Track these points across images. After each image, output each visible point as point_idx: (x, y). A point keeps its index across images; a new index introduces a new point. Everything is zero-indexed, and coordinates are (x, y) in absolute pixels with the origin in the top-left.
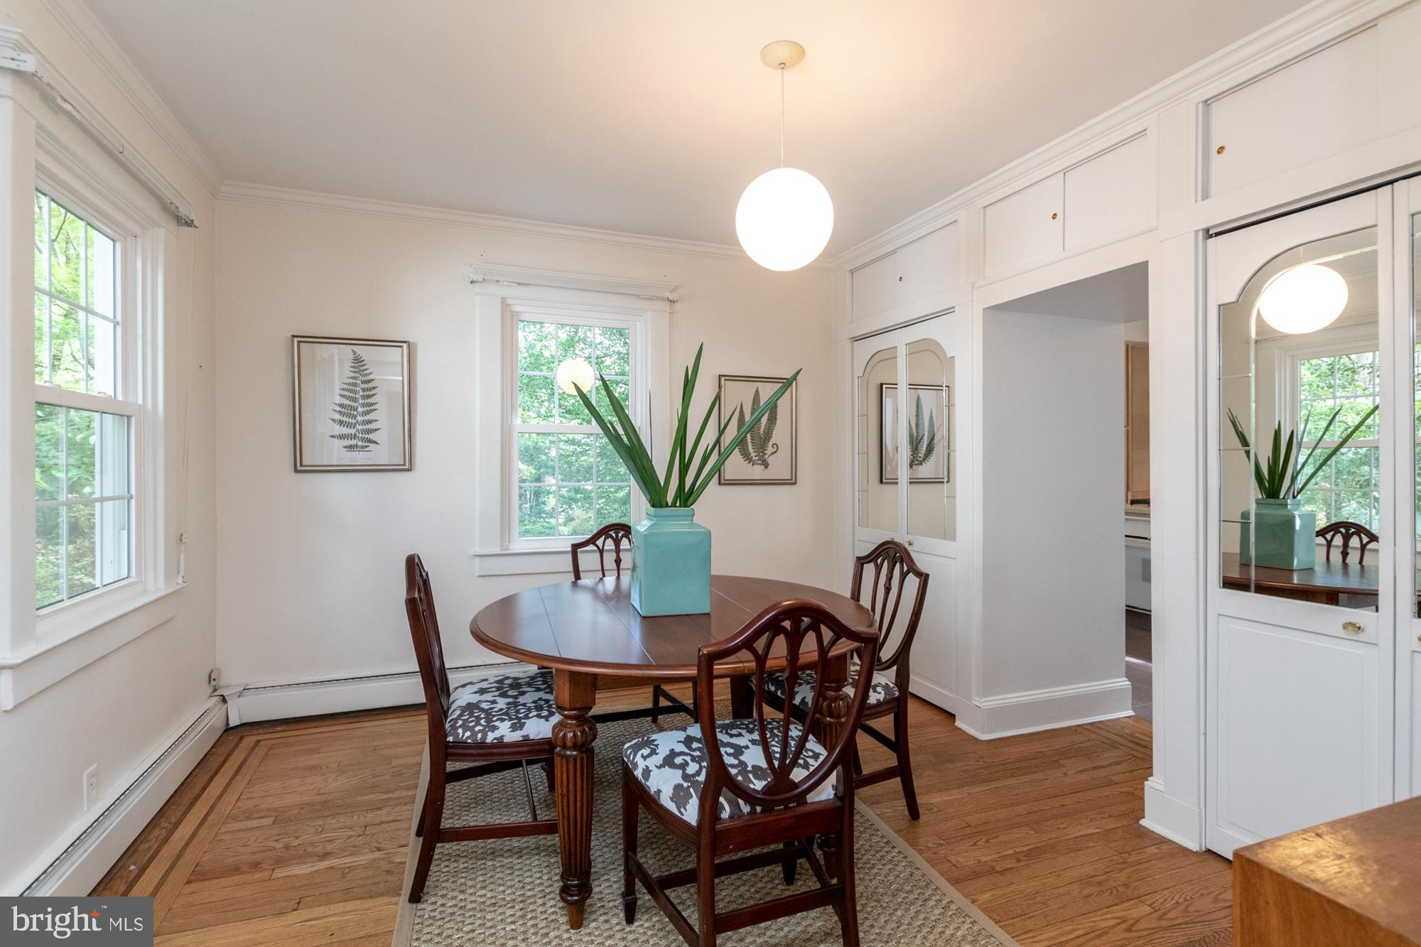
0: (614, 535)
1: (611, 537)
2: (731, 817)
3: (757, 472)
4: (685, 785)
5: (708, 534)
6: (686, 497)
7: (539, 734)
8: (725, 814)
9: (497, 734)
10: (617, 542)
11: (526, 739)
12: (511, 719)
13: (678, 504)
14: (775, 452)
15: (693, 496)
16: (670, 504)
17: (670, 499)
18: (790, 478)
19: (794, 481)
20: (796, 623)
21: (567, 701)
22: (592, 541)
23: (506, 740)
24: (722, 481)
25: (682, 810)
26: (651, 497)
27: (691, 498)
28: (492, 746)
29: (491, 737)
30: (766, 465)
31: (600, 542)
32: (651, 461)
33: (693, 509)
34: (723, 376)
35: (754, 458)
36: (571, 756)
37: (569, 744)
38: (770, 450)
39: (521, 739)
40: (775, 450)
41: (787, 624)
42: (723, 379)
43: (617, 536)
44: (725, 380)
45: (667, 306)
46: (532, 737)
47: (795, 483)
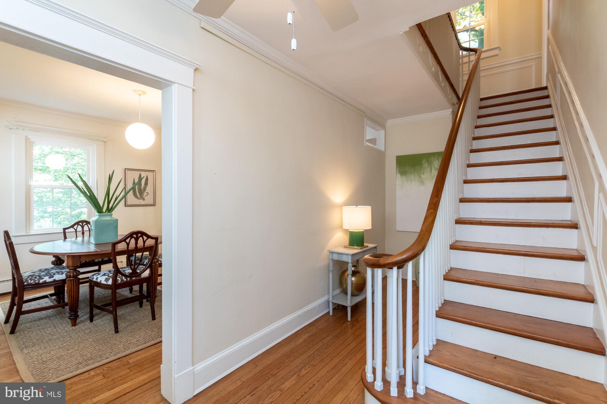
0: (81, 224)
1: (80, 225)
2: (121, 281)
3: (141, 202)
4: (108, 278)
5: (117, 220)
6: (110, 210)
7: (59, 278)
8: (119, 282)
9: (44, 280)
10: (83, 227)
11: (55, 281)
12: (48, 276)
13: (107, 212)
14: (147, 195)
15: (112, 209)
16: (104, 212)
17: (104, 211)
18: (153, 204)
19: (154, 205)
20: (137, 236)
21: (71, 265)
22: (72, 226)
23: (47, 281)
24: (126, 205)
25: (108, 282)
26: (98, 210)
27: (111, 210)
28: (42, 283)
29: (41, 281)
30: (144, 200)
31: (75, 227)
32: (97, 200)
33: (112, 213)
34: (126, 169)
35: (139, 197)
36: (72, 279)
37: (71, 276)
38: (145, 194)
39: (53, 280)
40: (147, 194)
41: (135, 236)
42: (126, 170)
43: (83, 225)
44: (127, 170)
45: (103, 143)
46: (57, 279)
47: (155, 205)
